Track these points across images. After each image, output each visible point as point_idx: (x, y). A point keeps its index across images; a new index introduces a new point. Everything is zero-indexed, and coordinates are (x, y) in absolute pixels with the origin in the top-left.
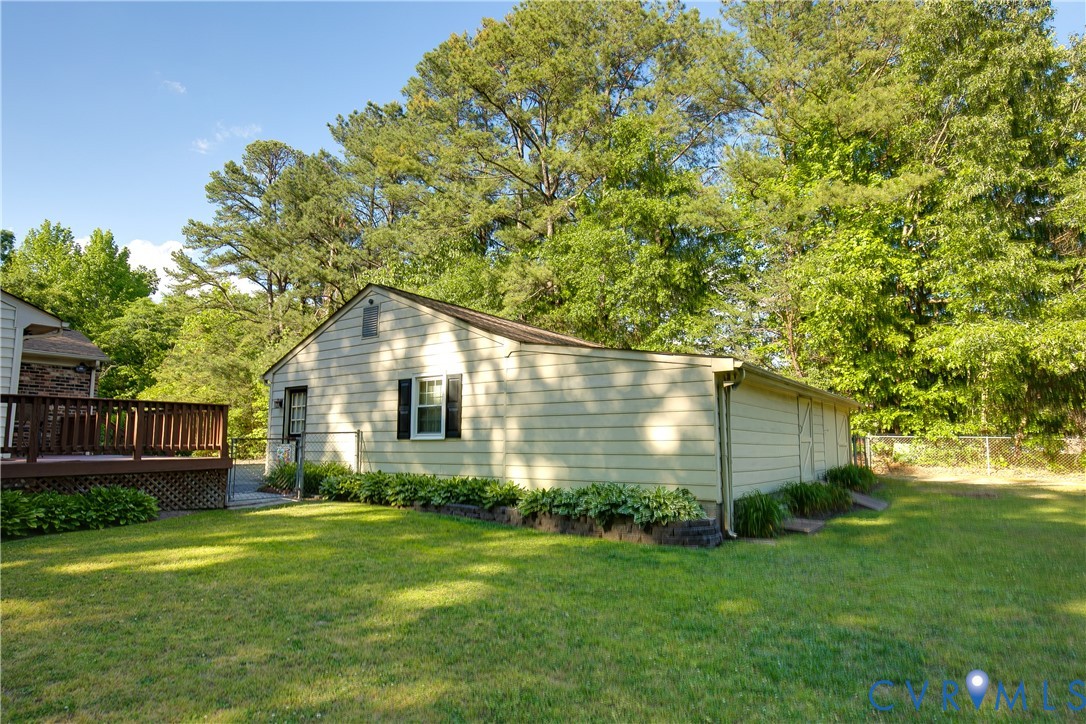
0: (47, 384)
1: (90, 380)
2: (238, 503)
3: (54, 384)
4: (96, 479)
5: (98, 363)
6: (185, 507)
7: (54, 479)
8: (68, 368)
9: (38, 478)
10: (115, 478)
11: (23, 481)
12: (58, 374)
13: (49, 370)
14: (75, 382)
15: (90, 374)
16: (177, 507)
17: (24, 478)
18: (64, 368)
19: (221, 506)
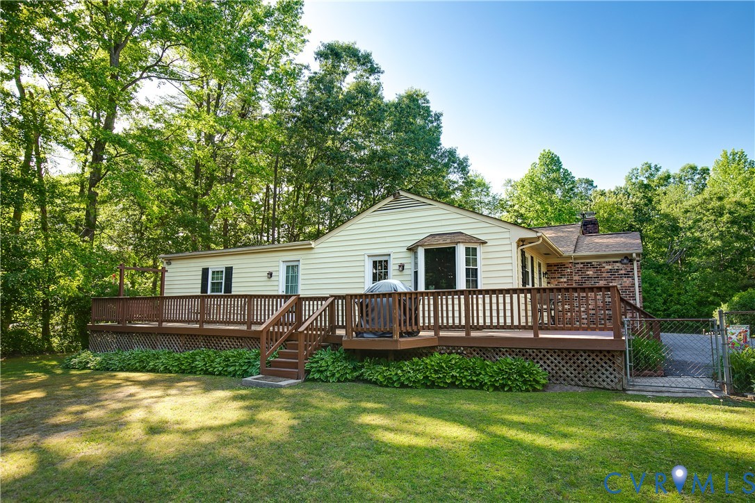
0: (604, 275)
1: (633, 269)
2: (641, 388)
3: (609, 275)
4: (506, 351)
5: (634, 255)
6: (581, 383)
7: (481, 349)
8: (617, 262)
9: (471, 347)
10: (520, 352)
11: (462, 349)
12: (610, 267)
13: (604, 265)
14: (623, 272)
15: (633, 264)
16: (573, 383)
17: (463, 347)
18: (614, 262)
19: (619, 387)
